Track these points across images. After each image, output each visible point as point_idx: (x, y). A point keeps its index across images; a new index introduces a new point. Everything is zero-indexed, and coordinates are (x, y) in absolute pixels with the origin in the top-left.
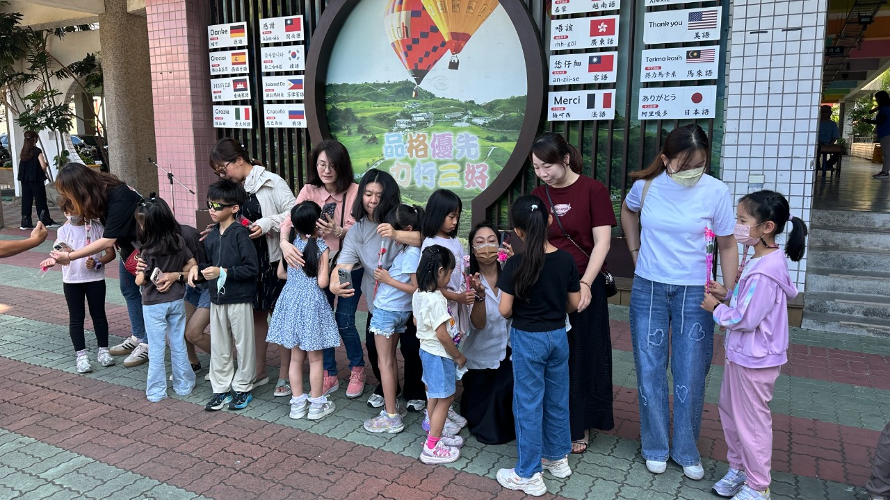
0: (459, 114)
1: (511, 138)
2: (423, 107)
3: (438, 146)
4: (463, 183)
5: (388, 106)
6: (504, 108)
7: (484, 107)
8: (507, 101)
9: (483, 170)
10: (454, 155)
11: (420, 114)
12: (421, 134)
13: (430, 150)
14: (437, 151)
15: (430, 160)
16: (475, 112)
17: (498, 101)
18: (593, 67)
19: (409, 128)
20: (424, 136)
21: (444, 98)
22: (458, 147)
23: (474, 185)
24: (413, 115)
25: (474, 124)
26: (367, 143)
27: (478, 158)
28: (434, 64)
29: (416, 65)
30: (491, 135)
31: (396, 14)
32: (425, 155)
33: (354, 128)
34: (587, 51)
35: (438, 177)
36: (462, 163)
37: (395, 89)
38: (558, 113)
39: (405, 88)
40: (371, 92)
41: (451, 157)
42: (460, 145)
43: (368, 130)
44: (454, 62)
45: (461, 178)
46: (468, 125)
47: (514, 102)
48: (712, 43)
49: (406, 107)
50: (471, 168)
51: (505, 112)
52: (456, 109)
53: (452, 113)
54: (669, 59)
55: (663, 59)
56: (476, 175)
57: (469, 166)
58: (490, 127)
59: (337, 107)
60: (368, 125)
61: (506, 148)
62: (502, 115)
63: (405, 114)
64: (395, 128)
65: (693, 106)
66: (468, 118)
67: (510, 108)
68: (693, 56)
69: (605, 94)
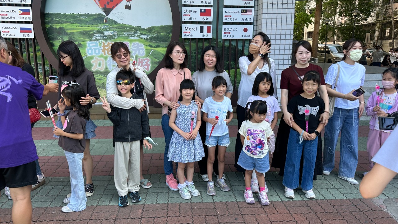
0: (133, 33)
1: (162, 46)
2: (111, 28)
5: (88, 26)
6: (157, 31)
7: (146, 30)
8: (158, 27)
9: (148, 61)
11: (109, 32)
12: (110, 42)
16: (142, 32)
17: (154, 27)
18: (202, 14)
19: (102, 39)
21: (123, 24)
22: (133, 50)
24: (105, 32)
25: (142, 38)
27: (144, 55)
28: (116, 6)
29: (105, 6)
30: (151, 44)
34: (199, 6)
37: (92, 18)
38: (187, 34)
39: (99, 17)
40: (77, 19)
42: (133, 48)
44: (128, 6)
46: (138, 38)
47: (163, 28)
48: (251, 7)
49: (100, 28)
50: (141, 61)
51: (158, 33)
52: (131, 30)
53: (128, 32)
54: (234, 12)
55: (232, 13)
56: (144, 64)
57: (139, 59)
58: (150, 40)
59: (54, 26)
60: (76, 37)
61: (159, 51)
62: (156, 34)
63: (100, 31)
64: (94, 39)
65: (244, 34)
66: (138, 35)
67: (160, 31)
68: (244, 12)
69: (208, 27)
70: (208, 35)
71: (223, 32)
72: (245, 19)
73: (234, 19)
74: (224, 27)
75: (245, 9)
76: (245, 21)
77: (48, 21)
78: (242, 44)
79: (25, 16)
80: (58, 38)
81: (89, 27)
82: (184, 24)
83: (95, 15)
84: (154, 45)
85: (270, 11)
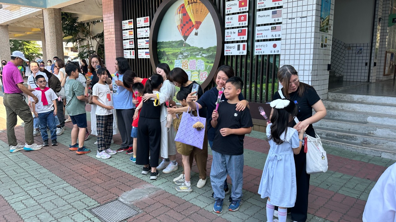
0: (198, 53)
2: (187, 50)
3: (191, 65)
4: (199, 79)
5: (176, 50)
6: (212, 50)
7: (206, 50)
8: (213, 47)
9: (206, 74)
10: (196, 68)
11: (186, 53)
13: (189, 66)
14: (191, 67)
15: (189, 70)
16: (203, 52)
17: (210, 48)
18: (239, 34)
19: (183, 58)
20: (187, 61)
21: (193, 46)
22: (198, 66)
23: (203, 80)
24: (184, 53)
27: (204, 70)
28: (190, 34)
29: (185, 34)
30: (208, 61)
31: (178, 15)
32: (187, 69)
33: (166, 58)
35: (191, 77)
36: (199, 72)
37: (178, 43)
38: (228, 52)
39: (181, 43)
40: (170, 44)
41: (195, 69)
42: (198, 64)
43: (170, 59)
44: (196, 33)
45: (199, 77)
46: (201, 57)
48: (280, 23)
49: (181, 50)
52: (197, 51)
54: (265, 30)
55: (263, 30)
56: (203, 76)
57: (201, 73)
58: (208, 58)
59: (161, 50)
62: (212, 53)
63: (181, 53)
64: (178, 58)
65: (273, 49)
66: (201, 54)
67: (214, 50)
69: (243, 45)
70: (243, 52)
71: (256, 48)
72: (274, 35)
73: (264, 36)
74: (256, 44)
75: (274, 26)
76: (274, 38)
78: (273, 59)
82: (226, 43)
83: (180, 41)
85: (289, 26)
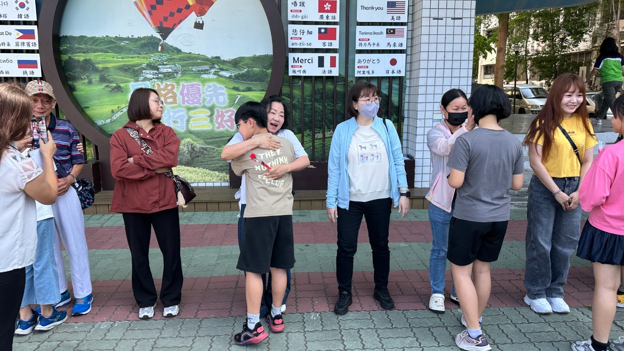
0: (207, 67)
1: (255, 89)
2: (170, 60)
3: (188, 94)
4: (213, 125)
6: (247, 64)
7: (229, 62)
8: (249, 58)
10: (204, 102)
11: (167, 66)
12: (169, 83)
13: (179, 98)
14: (186, 99)
15: (180, 106)
16: (221, 66)
17: (241, 59)
18: (322, 36)
19: (156, 78)
20: (173, 86)
21: (190, 53)
22: (207, 96)
23: (224, 127)
24: (160, 67)
25: (221, 76)
26: (111, 91)
27: (226, 104)
28: (179, 23)
29: (161, 23)
30: (237, 86)
32: (175, 102)
33: (95, 78)
34: (316, 23)
35: (188, 121)
36: (212, 109)
37: (139, 43)
38: (297, 69)
39: (150, 42)
40: (113, 45)
41: (200, 104)
42: (208, 93)
43: (111, 80)
44: (199, 23)
45: (211, 121)
46: (215, 77)
47: (256, 59)
48: (402, 24)
49: (152, 59)
50: (220, 113)
51: (248, 68)
52: (204, 63)
53: (200, 67)
54: (375, 33)
55: (371, 34)
56: (225, 119)
57: (218, 111)
58: (236, 79)
59: (75, 58)
60: (111, 75)
61: (251, 97)
62: (245, 70)
63: (152, 66)
64: (141, 78)
65: (391, 68)
66: (215, 71)
67: (252, 64)
68: (391, 32)
69: (331, 57)
70: (331, 71)
71: (357, 65)
72: (392, 44)
73: (374, 44)
74: (358, 57)
75: (391, 28)
76: (392, 48)
77: (66, 49)
78: (387, 84)
79: (26, 41)
80: (82, 77)
81: (133, 59)
82: (292, 52)
83: (144, 38)
84: (241, 88)
85: (434, 30)
